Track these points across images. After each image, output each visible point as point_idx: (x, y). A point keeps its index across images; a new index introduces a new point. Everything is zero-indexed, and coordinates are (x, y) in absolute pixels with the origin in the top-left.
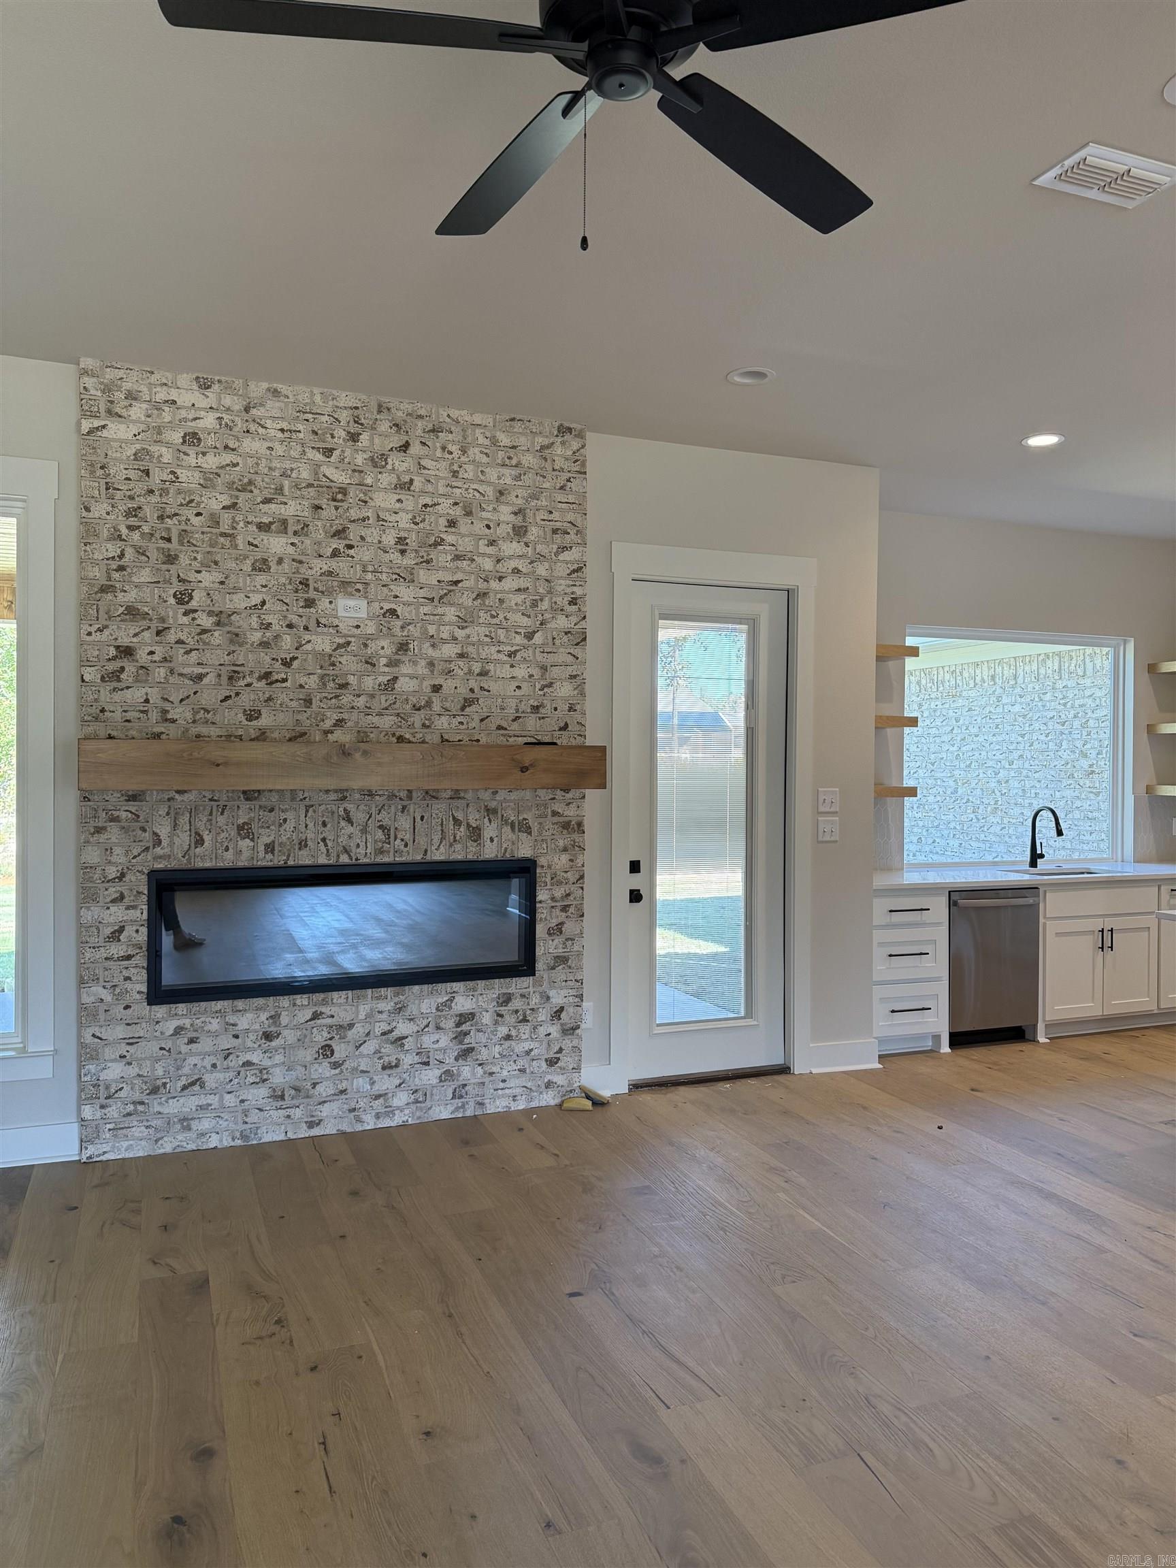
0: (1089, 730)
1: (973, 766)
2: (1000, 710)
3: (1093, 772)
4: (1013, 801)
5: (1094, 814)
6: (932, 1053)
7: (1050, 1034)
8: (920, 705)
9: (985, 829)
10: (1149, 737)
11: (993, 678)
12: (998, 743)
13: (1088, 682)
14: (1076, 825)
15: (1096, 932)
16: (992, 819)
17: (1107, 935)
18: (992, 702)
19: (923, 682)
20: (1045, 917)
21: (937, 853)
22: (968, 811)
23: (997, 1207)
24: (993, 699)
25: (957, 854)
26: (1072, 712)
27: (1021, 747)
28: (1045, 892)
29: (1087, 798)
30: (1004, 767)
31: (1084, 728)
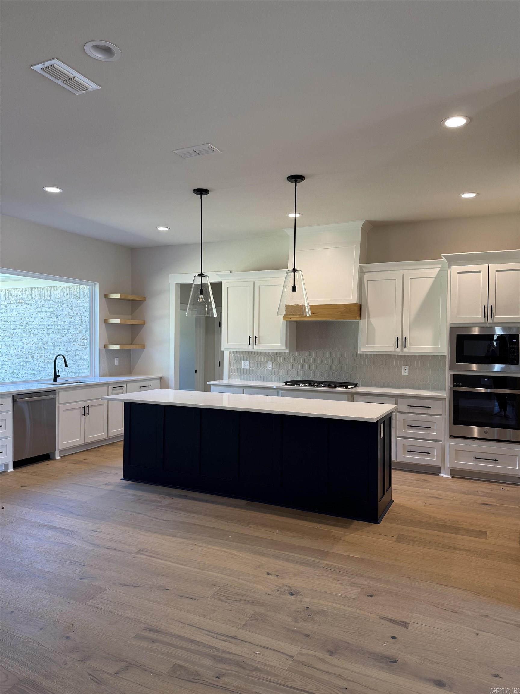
0: (82, 321)
1: (31, 336)
2: (43, 310)
3: (84, 339)
4: (49, 352)
5: (84, 357)
6: (4, 473)
7: (61, 455)
8: (6, 306)
9: (37, 365)
10: (105, 325)
11: (40, 295)
12: (42, 325)
13: (81, 300)
14: (77, 362)
15: (81, 408)
16: (40, 360)
17: (86, 409)
18: (40, 307)
19: (7, 295)
20: (59, 403)
21: (15, 377)
22: (29, 357)
23: (27, 539)
24: (40, 305)
25: (24, 377)
26: (75, 313)
27: (53, 327)
28: (59, 392)
29: (81, 350)
30: (45, 337)
31: (80, 320)
